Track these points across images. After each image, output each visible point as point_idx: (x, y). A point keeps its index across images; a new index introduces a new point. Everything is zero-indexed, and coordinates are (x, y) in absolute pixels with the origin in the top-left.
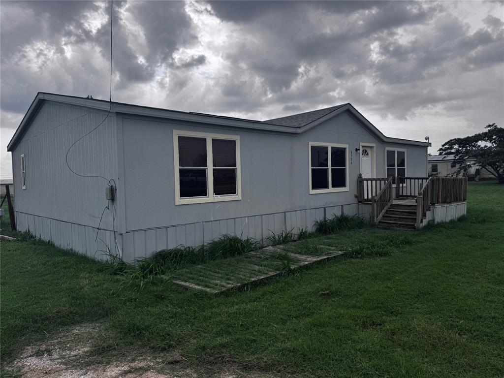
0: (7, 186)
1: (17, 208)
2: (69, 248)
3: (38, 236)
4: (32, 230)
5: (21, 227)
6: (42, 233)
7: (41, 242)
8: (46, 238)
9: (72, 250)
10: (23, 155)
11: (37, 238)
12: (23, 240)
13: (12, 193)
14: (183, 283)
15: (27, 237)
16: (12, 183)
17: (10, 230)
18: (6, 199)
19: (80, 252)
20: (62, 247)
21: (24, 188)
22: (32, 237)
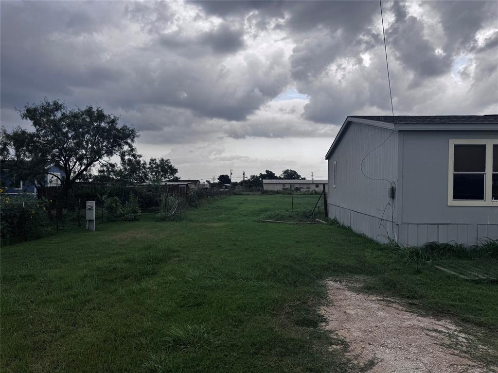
0: (324, 185)
1: (330, 201)
2: (362, 233)
3: (342, 222)
4: (338, 218)
5: (331, 216)
6: (344, 221)
7: (344, 227)
8: (347, 224)
9: (363, 234)
10: (335, 163)
11: (341, 224)
12: (331, 225)
13: (326, 191)
14: (442, 269)
15: (335, 222)
16: (327, 182)
17: (324, 216)
18: (323, 196)
19: (369, 237)
20: (357, 232)
21: (335, 186)
22: (337, 223)
